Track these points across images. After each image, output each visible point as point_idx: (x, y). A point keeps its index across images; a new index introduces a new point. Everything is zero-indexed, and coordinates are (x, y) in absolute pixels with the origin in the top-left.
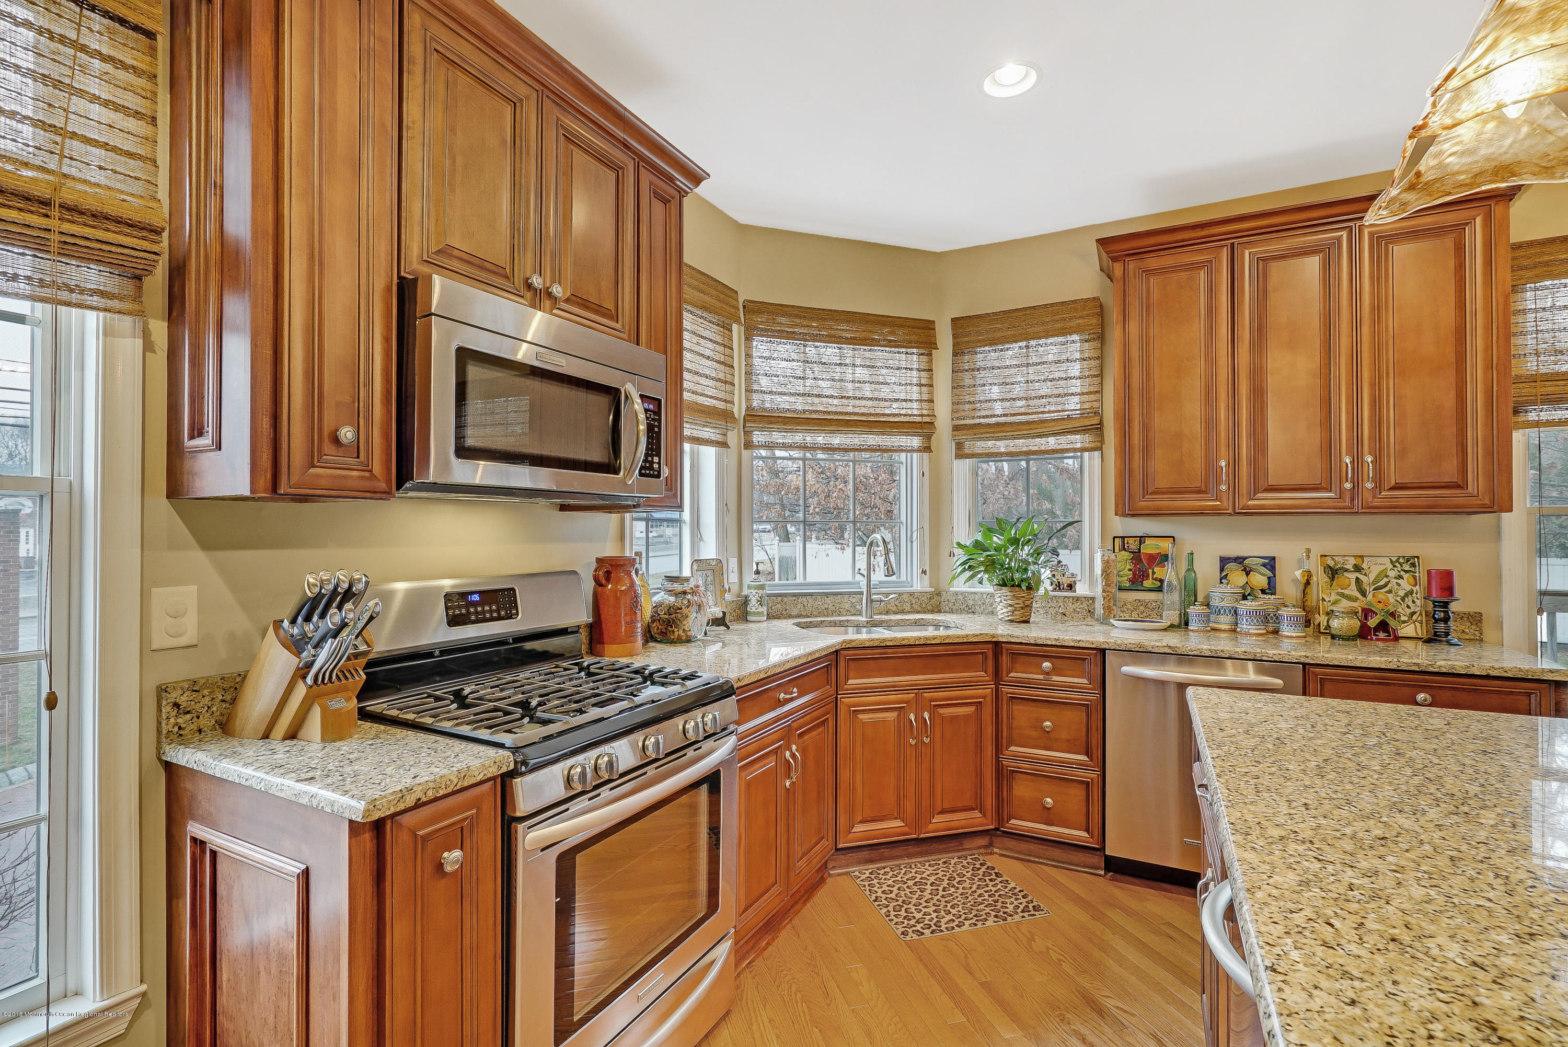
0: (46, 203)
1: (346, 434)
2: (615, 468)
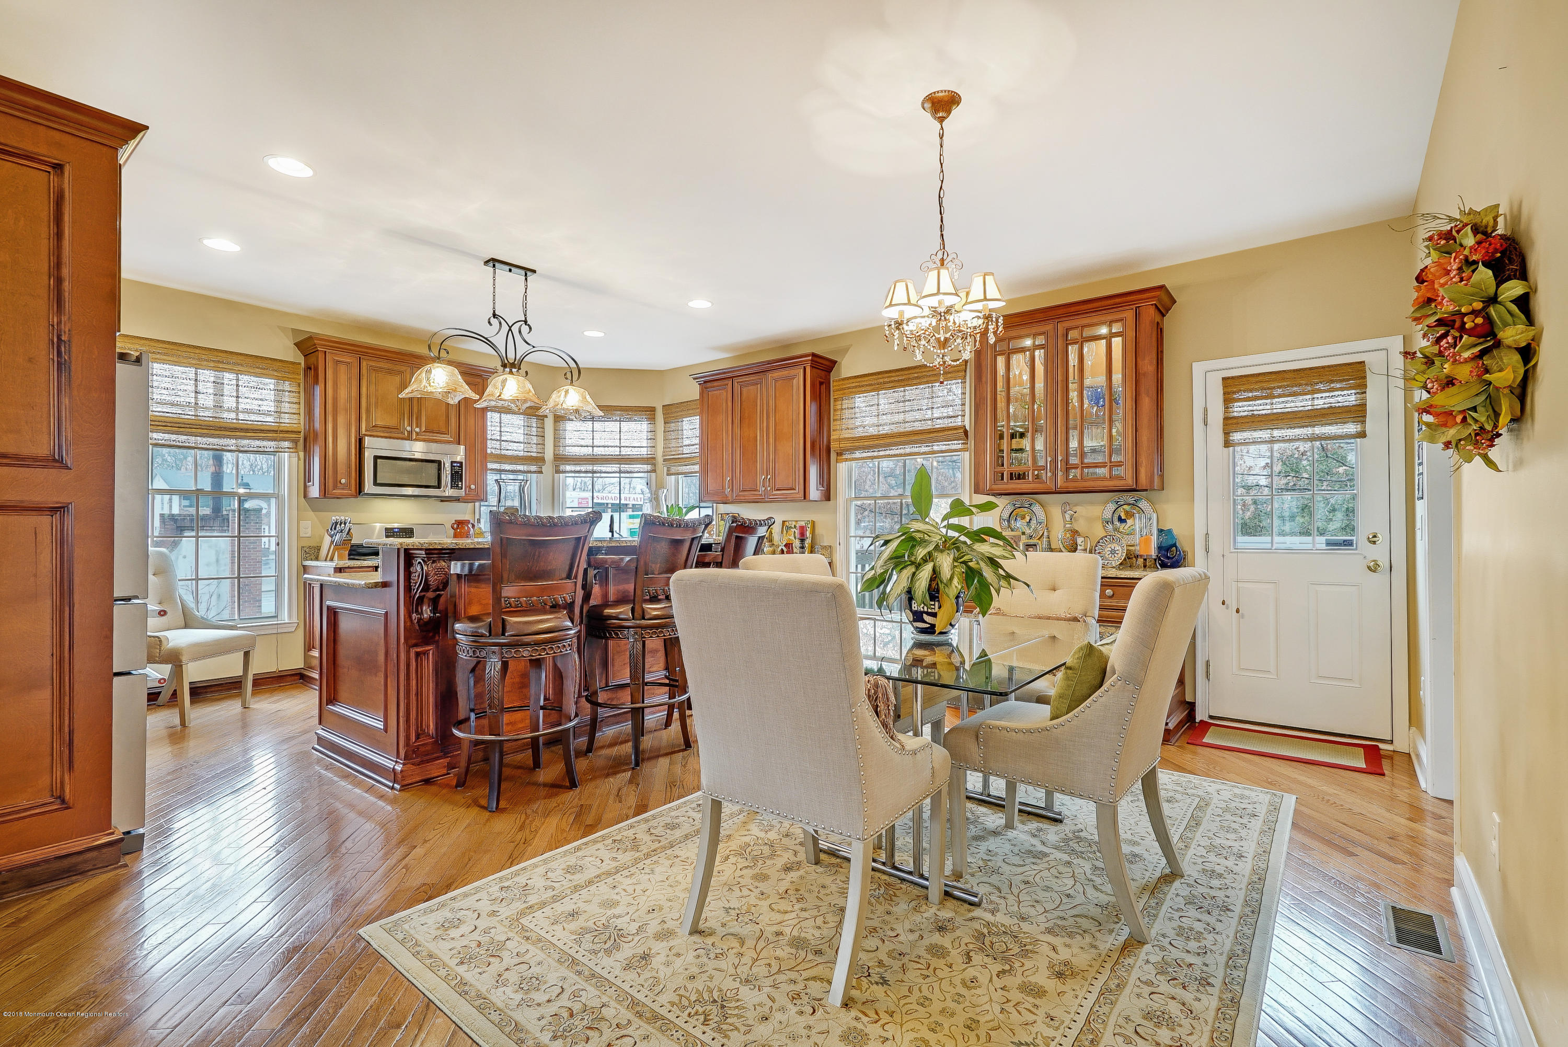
0: (277, 431)
1: (343, 481)
2: (439, 487)
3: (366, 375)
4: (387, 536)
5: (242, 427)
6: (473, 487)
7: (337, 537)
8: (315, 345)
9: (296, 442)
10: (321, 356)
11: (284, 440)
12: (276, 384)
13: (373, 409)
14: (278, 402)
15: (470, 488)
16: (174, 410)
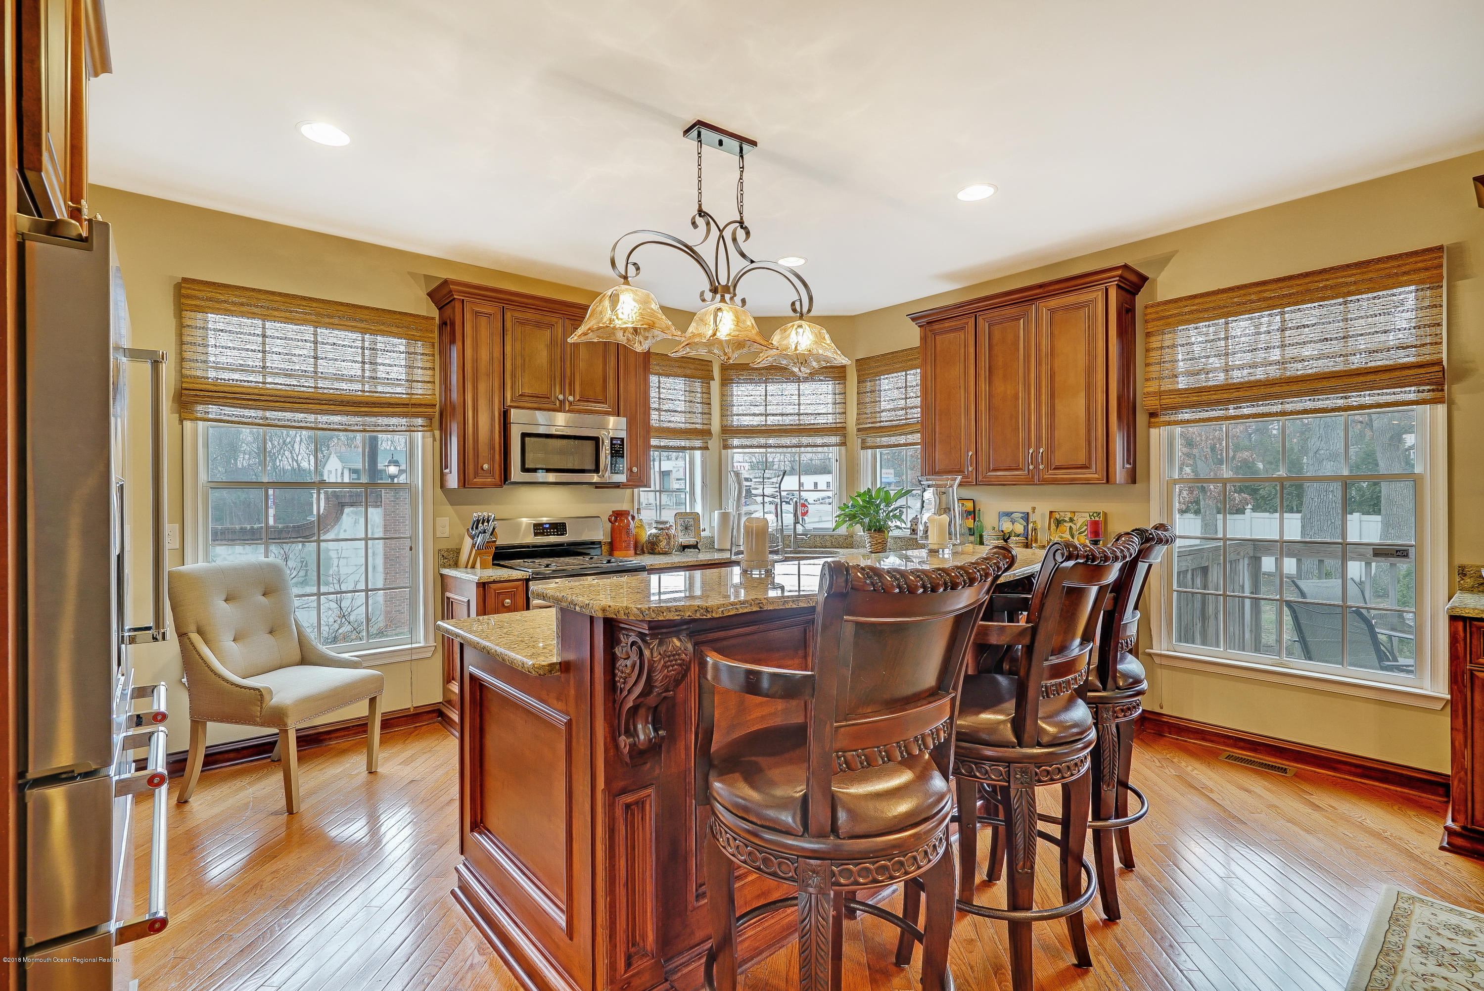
0: (408, 405)
1: (486, 466)
2: (597, 470)
3: (510, 329)
4: (536, 534)
5: (367, 399)
6: (635, 469)
7: (479, 540)
8: (451, 291)
9: (430, 418)
10: (458, 305)
11: (417, 416)
12: (407, 345)
13: (519, 373)
14: (410, 367)
15: (631, 471)
16: (288, 381)
